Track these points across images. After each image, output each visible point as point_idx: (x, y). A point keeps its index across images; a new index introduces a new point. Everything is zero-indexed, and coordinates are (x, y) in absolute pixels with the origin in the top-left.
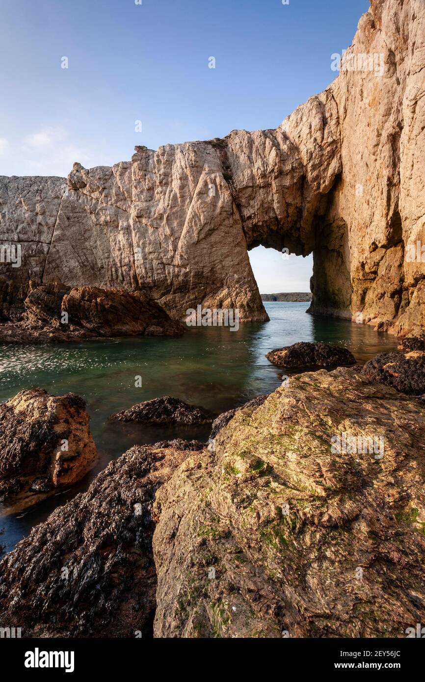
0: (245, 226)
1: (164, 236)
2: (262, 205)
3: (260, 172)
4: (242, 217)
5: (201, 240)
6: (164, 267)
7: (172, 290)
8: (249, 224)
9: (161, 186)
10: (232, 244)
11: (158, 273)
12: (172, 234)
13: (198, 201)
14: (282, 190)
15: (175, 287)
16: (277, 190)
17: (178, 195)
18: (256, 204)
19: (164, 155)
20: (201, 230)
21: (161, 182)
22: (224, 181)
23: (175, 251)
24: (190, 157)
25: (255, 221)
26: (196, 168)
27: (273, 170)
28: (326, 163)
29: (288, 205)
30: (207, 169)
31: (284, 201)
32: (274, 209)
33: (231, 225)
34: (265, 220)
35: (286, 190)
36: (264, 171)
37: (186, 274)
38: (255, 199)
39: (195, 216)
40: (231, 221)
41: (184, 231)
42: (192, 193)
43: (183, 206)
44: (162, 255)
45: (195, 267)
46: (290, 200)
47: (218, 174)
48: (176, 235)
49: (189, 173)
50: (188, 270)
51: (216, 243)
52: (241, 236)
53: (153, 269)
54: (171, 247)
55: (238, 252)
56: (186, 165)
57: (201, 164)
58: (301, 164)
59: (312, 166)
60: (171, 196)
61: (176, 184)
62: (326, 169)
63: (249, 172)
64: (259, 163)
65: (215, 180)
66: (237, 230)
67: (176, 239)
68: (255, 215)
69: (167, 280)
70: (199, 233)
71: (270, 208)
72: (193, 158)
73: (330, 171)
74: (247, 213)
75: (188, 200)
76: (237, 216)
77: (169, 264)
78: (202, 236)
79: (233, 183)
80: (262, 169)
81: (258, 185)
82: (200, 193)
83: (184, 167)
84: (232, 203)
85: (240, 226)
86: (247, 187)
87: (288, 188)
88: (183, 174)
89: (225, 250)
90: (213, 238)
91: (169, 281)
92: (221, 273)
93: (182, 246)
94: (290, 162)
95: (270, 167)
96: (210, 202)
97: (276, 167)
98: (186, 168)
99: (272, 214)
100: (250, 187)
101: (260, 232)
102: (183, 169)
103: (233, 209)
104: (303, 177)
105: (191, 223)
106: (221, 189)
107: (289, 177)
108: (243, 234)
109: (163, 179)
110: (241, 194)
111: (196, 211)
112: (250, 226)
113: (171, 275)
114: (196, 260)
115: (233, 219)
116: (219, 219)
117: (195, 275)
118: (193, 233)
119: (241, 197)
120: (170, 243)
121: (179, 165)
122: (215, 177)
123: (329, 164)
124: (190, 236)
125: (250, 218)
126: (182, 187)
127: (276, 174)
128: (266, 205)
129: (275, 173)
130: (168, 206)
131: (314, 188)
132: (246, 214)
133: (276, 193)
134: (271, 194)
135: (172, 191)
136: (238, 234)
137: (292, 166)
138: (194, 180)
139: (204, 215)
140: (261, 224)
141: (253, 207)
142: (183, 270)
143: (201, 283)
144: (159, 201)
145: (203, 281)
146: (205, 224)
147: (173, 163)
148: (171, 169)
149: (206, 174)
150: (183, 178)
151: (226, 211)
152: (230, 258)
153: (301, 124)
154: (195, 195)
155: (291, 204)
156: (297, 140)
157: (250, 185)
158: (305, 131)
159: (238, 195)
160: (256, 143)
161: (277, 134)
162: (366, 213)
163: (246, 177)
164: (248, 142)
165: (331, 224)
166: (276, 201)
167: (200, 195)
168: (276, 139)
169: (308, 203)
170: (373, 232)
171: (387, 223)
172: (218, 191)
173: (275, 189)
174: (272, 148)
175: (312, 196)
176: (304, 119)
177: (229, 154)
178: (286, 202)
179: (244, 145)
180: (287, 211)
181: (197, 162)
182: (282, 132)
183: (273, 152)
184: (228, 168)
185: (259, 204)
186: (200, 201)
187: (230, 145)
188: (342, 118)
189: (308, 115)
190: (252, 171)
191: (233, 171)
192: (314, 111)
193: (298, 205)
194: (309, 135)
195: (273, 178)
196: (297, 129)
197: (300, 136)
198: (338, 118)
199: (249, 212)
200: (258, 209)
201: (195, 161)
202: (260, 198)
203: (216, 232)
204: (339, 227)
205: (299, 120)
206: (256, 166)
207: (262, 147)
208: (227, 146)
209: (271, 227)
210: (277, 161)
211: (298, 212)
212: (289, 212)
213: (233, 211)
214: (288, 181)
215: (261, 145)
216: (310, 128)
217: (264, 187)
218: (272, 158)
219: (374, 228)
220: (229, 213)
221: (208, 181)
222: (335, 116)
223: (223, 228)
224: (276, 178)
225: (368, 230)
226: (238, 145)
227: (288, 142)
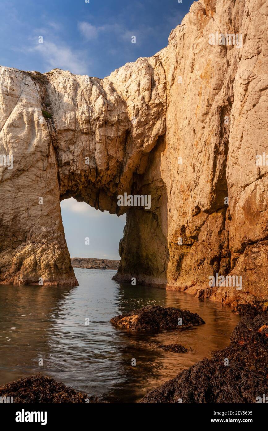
0: (61, 173)
2: (82, 152)
3: (84, 117)
4: (58, 161)
8: (66, 170)
10: (43, 190)
13: (8, 133)
14: (106, 141)
16: (100, 140)
18: (76, 149)
22: (43, 118)
24: (5, 83)
25: (73, 168)
26: (11, 96)
27: (98, 118)
28: (151, 123)
29: (110, 157)
30: (24, 101)
31: (106, 152)
32: (95, 159)
33: (45, 169)
34: (84, 169)
35: (110, 142)
36: (89, 117)
38: (76, 145)
40: (46, 164)
42: (2, 124)
46: (112, 152)
47: (36, 109)
52: (54, 183)
57: (18, 93)
58: (127, 118)
59: (138, 122)
62: (151, 129)
63: (72, 115)
64: (83, 108)
65: (32, 114)
68: (74, 162)
70: (4, 172)
71: (91, 157)
72: (9, 85)
73: (154, 132)
74: (65, 157)
76: (53, 160)
78: (8, 175)
79: (53, 122)
80: (87, 115)
81: (81, 130)
82: (12, 126)
84: (49, 144)
85: (55, 171)
86: (68, 130)
87: (111, 140)
94: (117, 114)
95: (96, 114)
96: (23, 137)
97: (102, 116)
100: (72, 130)
101: (76, 181)
103: (49, 151)
104: (128, 132)
106: (38, 126)
107: (114, 128)
110: (60, 136)
112: (67, 173)
115: (48, 162)
116: (31, 159)
119: (60, 140)
122: (33, 112)
123: (154, 124)
125: (68, 163)
127: (101, 123)
129: (100, 121)
132: (63, 158)
133: (99, 143)
134: (93, 143)
137: (118, 119)
138: (6, 110)
139: (14, 152)
140: (79, 172)
141: (71, 152)
149: (23, 106)
151: (41, 152)
152: (38, 207)
153: (130, 80)
154: (5, 126)
155: (113, 157)
156: (124, 94)
157: (73, 128)
158: (134, 88)
159: (57, 136)
160: (82, 88)
161: (104, 84)
162: (190, 177)
163: (68, 119)
164: (73, 84)
165: (149, 184)
166: (98, 151)
167: (12, 128)
168: (102, 88)
169: (129, 159)
170: (198, 196)
171: (212, 189)
172: (34, 128)
173: (98, 139)
174: (98, 96)
175: (134, 152)
176: (134, 76)
177: (50, 91)
178: (108, 154)
179: (68, 86)
180: (108, 165)
181: (13, 90)
182: (109, 83)
183: (100, 100)
184: (48, 105)
185: (80, 150)
186: (10, 135)
187: (52, 83)
188: (170, 84)
189: (137, 74)
190: (75, 114)
191: (54, 109)
192: (143, 72)
193: (120, 159)
194: (137, 93)
195: (98, 127)
196: (125, 83)
197: (127, 91)
198: (165, 83)
199: (67, 157)
200: (78, 156)
201: (11, 88)
202: (81, 144)
203: (26, 173)
204: (157, 189)
205: (128, 76)
206: (81, 110)
207: (88, 92)
208: (49, 82)
209: (89, 178)
210: (104, 110)
211: (118, 166)
212: (110, 165)
213: (49, 153)
214: (113, 132)
215: (87, 90)
216: (139, 86)
217: (86, 134)
218: (98, 105)
219: (199, 192)
220: (45, 154)
221: (24, 114)
222: (162, 81)
223: (35, 170)
224: (101, 126)
225: (193, 193)
226: (61, 84)
227: (115, 94)
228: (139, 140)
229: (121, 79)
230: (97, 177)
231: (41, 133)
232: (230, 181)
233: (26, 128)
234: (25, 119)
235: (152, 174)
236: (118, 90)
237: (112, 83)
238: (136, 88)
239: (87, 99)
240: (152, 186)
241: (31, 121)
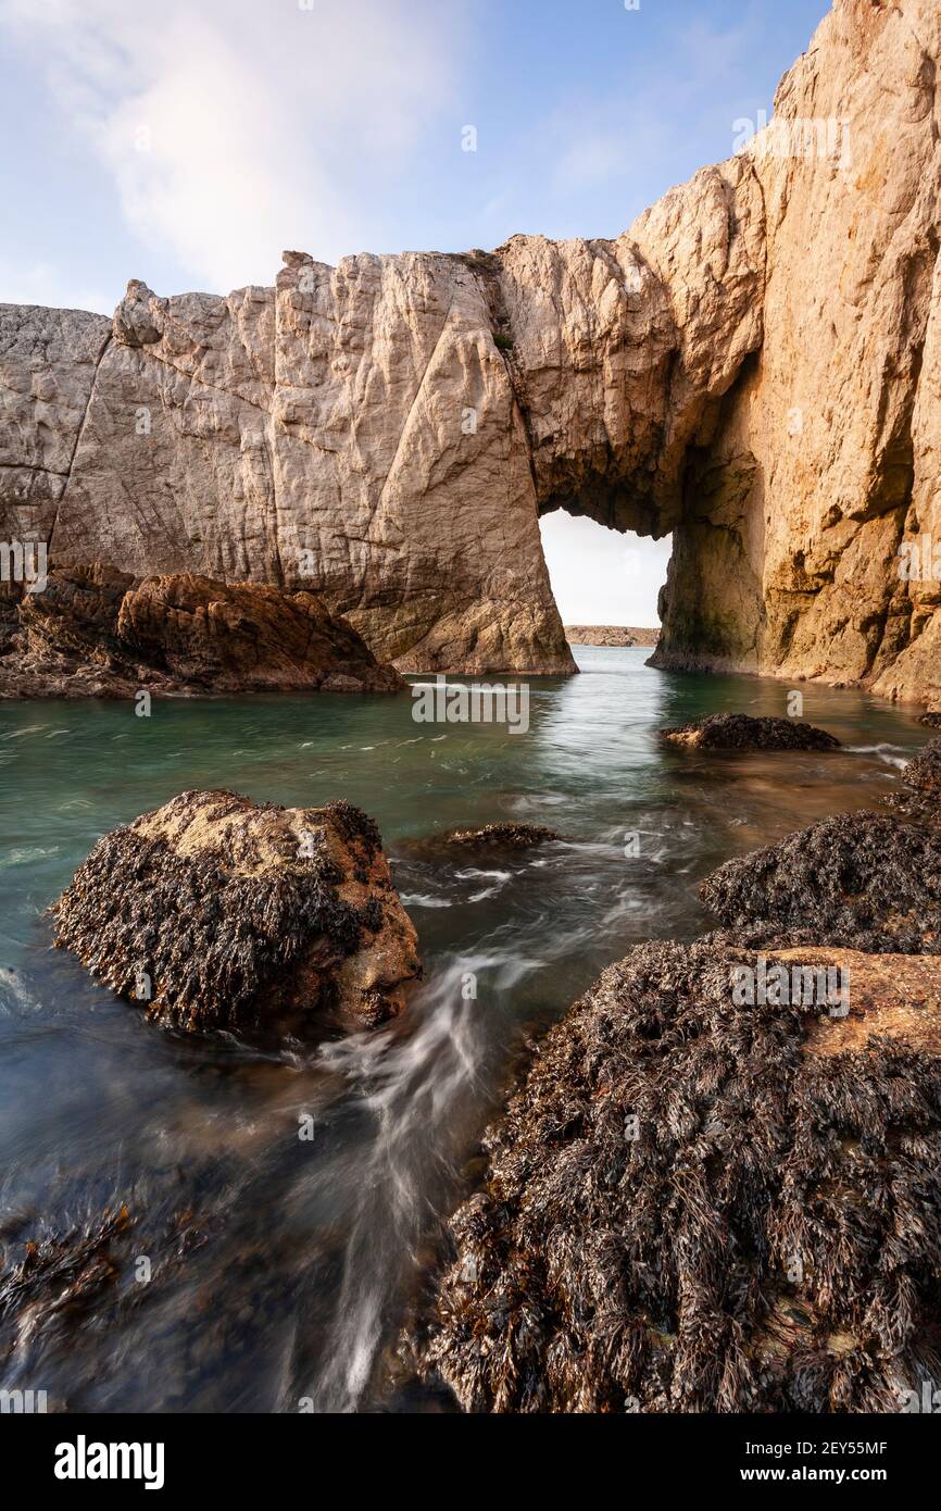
0: (537, 461)
1: (348, 473)
2: (578, 413)
3: (578, 335)
4: (529, 437)
5: (436, 486)
6: (347, 545)
7: (364, 599)
8: (546, 456)
9: (347, 352)
10: (506, 500)
11: (332, 559)
12: (368, 469)
13: (433, 392)
14: (626, 382)
15: (371, 593)
16: (614, 381)
17: (387, 377)
18: (564, 408)
19: (355, 278)
20: (437, 462)
21: (345, 343)
22: (496, 350)
23: (374, 508)
24: (419, 287)
25: (560, 449)
26: (432, 314)
27: (608, 333)
28: (727, 325)
29: (635, 417)
30: (457, 320)
31: (627, 407)
32: (603, 424)
33: (506, 455)
34: (583, 447)
35: (634, 383)
36: (588, 333)
37: (398, 565)
38: (564, 398)
39: (425, 427)
40: (507, 446)
41: (398, 463)
42: (420, 374)
43: (397, 403)
44: (343, 515)
45: (420, 548)
46: (639, 406)
47: (481, 334)
48: (379, 471)
49: (413, 326)
50: (402, 554)
51: (469, 495)
52: (526, 482)
53: (320, 549)
54: (364, 500)
55: (516, 520)
56: (408, 305)
57: (444, 307)
58: (671, 323)
59: (696, 329)
60: (370, 379)
61: (382, 349)
62: (726, 340)
63: (554, 334)
64: (576, 315)
65: (475, 345)
66: (518, 467)
67: (377, 479)
68: (561, 435)
69: (352, 576)
70: (431, 470)
71: (596, 422)
72: (426, 291)
73: (734, 346)
74: (543, 428)
75: (410, 391)
76: (520, 435)
77: (358, 539)
78: (439, 476)
79: (516, 357)
80: (585, 329)
81: (573, 365)
82: (439, 375)
83: (403, 310)
84: (511, 404)
85: (525, 459)
86: (547, 369)
87: (638, 378)
88: (399, 326)
89: (489, 513)
90: (464, 484)
91: (357, 579)
92: (477, 566)
93: (391, 496)
94: (648, 317)
95: (603, 325)
96: (460, 396)
97: (616, 327)
98: (408, 312)
99: (598, 436)
100: (554, 368)
102: (400, 315)
103: (512, 418)
104: (674, 355)
105: (415, 443)
106: (487, 368)
107: (642, 351)
108: (530, 478)
109: (352, 335)
110: (532, 385)
111: (429, 416)
112: (549, 459)
113: (363, 564)
114: (422, 532)
115: (511, 441)
116: (479, 438)
117: (420, 567)
118: (418, 469)
119: (531, 392)
120: (363, 489)
121: (390, 304)
122: (476, 339)
123: (733, 328)
124: (410, 475)
125: (549, 440)
126: (396, 358)
127: (615, 342)
128: (586, 415)
129: (612, 340)
130: (361, 400)
131: (696, 382)
132: (540, 430)
133: (612, 388)
134: (600, 390)
135: (370, 366)
136: (519, 476)
137: (653, 328)
138: (426, 343)
139: (446, 429)
140: (572, 456)
141: (557, 416)
142: (391, 555)
143: (430, 587)
144: (340, 386)
145: (436, 581)
146: (448, 449)
147: (377, 299)
148: (371, 312)
149: (456, 330)
150: (401, 336)
151: (496, 422)
152: (498, 532)
153: (678, 230)
154: (426, 378)
155: (642, 415)
156: (665, 267)
157: (556, 363)
158: (687, 245)
159: (525, 386)
160: (571, 269)
161: (619, 251)
162: (821, 440)
163: (546, 345)
164: (553, 264)
165: (723, 466)
166: (609, 406)
167: (439, 380)
168: (615, 261)
169: (678, 415)
170: (836, 483)
171: (874, 463)
172: (481, 373)
173: (609, 378)
174: (607, 280)
175: (686, 398)
176: (686, 218)
177: (506, 289)
178: (631, 411)
179: (543, 270)
180: (631, 431)
181: (435, 300)
182: (631, 246)
183: (612, 291)
184: (503, 320)
185: (572, 410)
186: (437, 394)
187: (508, 269)
188: (775, 222)
189: (694, 211)
190: (560, 331)
191: (516, 329)
192: (710, 202)
193: (657, 420)
194: (695, 257)
195: (607, 352)
196: (666, 240)
197: (672, 259)
198: (764, 221)
199: (547, 428)
200: (570, 422)
201: (429, 298)
202: (573, 396)
203: (472, 469)
204: (741, 475)
205: (672, 222)
206: (570, 320)
207: (584, 277)
208: (501, 269)
209: (594, 466)
210: (619, 312)
211: (654, 435)
212: (636, 433)
213: (512, 422)
214: (641, 361)
215: (581, 273)
216: (699, 240)
217: (584, 372)
218: (607, 303)
219: (839, 474)
220: (503, 427)
221: (460, 346)
222: (756, 217)
223: (488, 461)
224: (614, 351)
225: (825, 478)
226: (527, 269)
227: (644, 270)
228: (700, 371)
229: (657, 233)
230: (609, 463)
231: (495, 383)
232: (921, 440)
233: (466, 377)
234: (462, 359)
235: (729, 443)
236: (651, 261)
237: (636, 246)
238: (693, 247)
239: (583, 294)
240: (730, 470)
241: (473, 361)
